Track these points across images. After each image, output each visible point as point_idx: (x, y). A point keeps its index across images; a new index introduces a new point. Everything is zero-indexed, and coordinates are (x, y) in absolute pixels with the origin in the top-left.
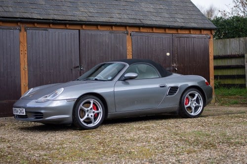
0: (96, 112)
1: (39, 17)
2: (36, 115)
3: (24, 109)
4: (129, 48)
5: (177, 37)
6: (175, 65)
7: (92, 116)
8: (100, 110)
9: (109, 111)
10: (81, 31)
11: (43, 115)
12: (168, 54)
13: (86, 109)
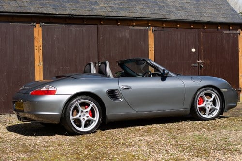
1: (54, 12)
4: (151, 43)
6: (200, 61)
10: (99, 26)
12: (193, 50)
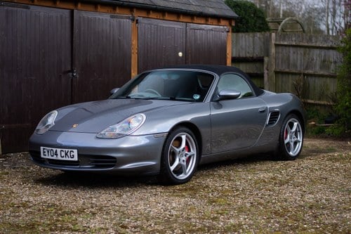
0: (189, 154)
2: (96, 162)
3: (75, 151)
4: (134, 42)
5: (191, 29)
7: (183, 161)
8: (193, 151)
9: (203, 153)
10: (75, 11)
11: (116, 162)
12: (180, 54)
13: (178, 150)
